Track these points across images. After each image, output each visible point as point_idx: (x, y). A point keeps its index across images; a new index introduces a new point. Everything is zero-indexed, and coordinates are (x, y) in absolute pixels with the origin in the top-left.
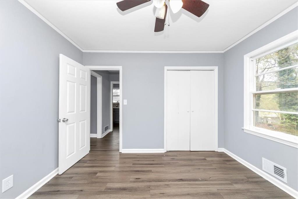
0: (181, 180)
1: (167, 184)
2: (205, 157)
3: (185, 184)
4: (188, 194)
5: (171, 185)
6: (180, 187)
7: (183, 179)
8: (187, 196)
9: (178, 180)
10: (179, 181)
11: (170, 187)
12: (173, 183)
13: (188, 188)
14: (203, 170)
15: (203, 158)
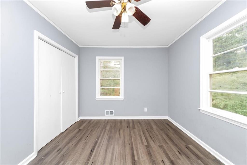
0: (92, 151)
1: (92, 163)
2: (78, 129)
3: (97, 149)
4: (106, 150)
5: (94, 160)
6: (98, 153)
7: (92, 149)
8: (107, 151)
9: (91, 152)
10: (93, 153)
11: (95, 161)
12: (92, 158)
13: (101, 149)
14: (89, 135)
15: (78, 130)
